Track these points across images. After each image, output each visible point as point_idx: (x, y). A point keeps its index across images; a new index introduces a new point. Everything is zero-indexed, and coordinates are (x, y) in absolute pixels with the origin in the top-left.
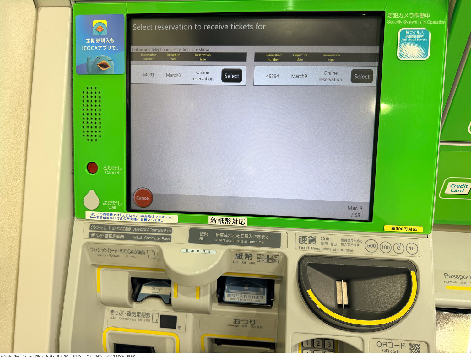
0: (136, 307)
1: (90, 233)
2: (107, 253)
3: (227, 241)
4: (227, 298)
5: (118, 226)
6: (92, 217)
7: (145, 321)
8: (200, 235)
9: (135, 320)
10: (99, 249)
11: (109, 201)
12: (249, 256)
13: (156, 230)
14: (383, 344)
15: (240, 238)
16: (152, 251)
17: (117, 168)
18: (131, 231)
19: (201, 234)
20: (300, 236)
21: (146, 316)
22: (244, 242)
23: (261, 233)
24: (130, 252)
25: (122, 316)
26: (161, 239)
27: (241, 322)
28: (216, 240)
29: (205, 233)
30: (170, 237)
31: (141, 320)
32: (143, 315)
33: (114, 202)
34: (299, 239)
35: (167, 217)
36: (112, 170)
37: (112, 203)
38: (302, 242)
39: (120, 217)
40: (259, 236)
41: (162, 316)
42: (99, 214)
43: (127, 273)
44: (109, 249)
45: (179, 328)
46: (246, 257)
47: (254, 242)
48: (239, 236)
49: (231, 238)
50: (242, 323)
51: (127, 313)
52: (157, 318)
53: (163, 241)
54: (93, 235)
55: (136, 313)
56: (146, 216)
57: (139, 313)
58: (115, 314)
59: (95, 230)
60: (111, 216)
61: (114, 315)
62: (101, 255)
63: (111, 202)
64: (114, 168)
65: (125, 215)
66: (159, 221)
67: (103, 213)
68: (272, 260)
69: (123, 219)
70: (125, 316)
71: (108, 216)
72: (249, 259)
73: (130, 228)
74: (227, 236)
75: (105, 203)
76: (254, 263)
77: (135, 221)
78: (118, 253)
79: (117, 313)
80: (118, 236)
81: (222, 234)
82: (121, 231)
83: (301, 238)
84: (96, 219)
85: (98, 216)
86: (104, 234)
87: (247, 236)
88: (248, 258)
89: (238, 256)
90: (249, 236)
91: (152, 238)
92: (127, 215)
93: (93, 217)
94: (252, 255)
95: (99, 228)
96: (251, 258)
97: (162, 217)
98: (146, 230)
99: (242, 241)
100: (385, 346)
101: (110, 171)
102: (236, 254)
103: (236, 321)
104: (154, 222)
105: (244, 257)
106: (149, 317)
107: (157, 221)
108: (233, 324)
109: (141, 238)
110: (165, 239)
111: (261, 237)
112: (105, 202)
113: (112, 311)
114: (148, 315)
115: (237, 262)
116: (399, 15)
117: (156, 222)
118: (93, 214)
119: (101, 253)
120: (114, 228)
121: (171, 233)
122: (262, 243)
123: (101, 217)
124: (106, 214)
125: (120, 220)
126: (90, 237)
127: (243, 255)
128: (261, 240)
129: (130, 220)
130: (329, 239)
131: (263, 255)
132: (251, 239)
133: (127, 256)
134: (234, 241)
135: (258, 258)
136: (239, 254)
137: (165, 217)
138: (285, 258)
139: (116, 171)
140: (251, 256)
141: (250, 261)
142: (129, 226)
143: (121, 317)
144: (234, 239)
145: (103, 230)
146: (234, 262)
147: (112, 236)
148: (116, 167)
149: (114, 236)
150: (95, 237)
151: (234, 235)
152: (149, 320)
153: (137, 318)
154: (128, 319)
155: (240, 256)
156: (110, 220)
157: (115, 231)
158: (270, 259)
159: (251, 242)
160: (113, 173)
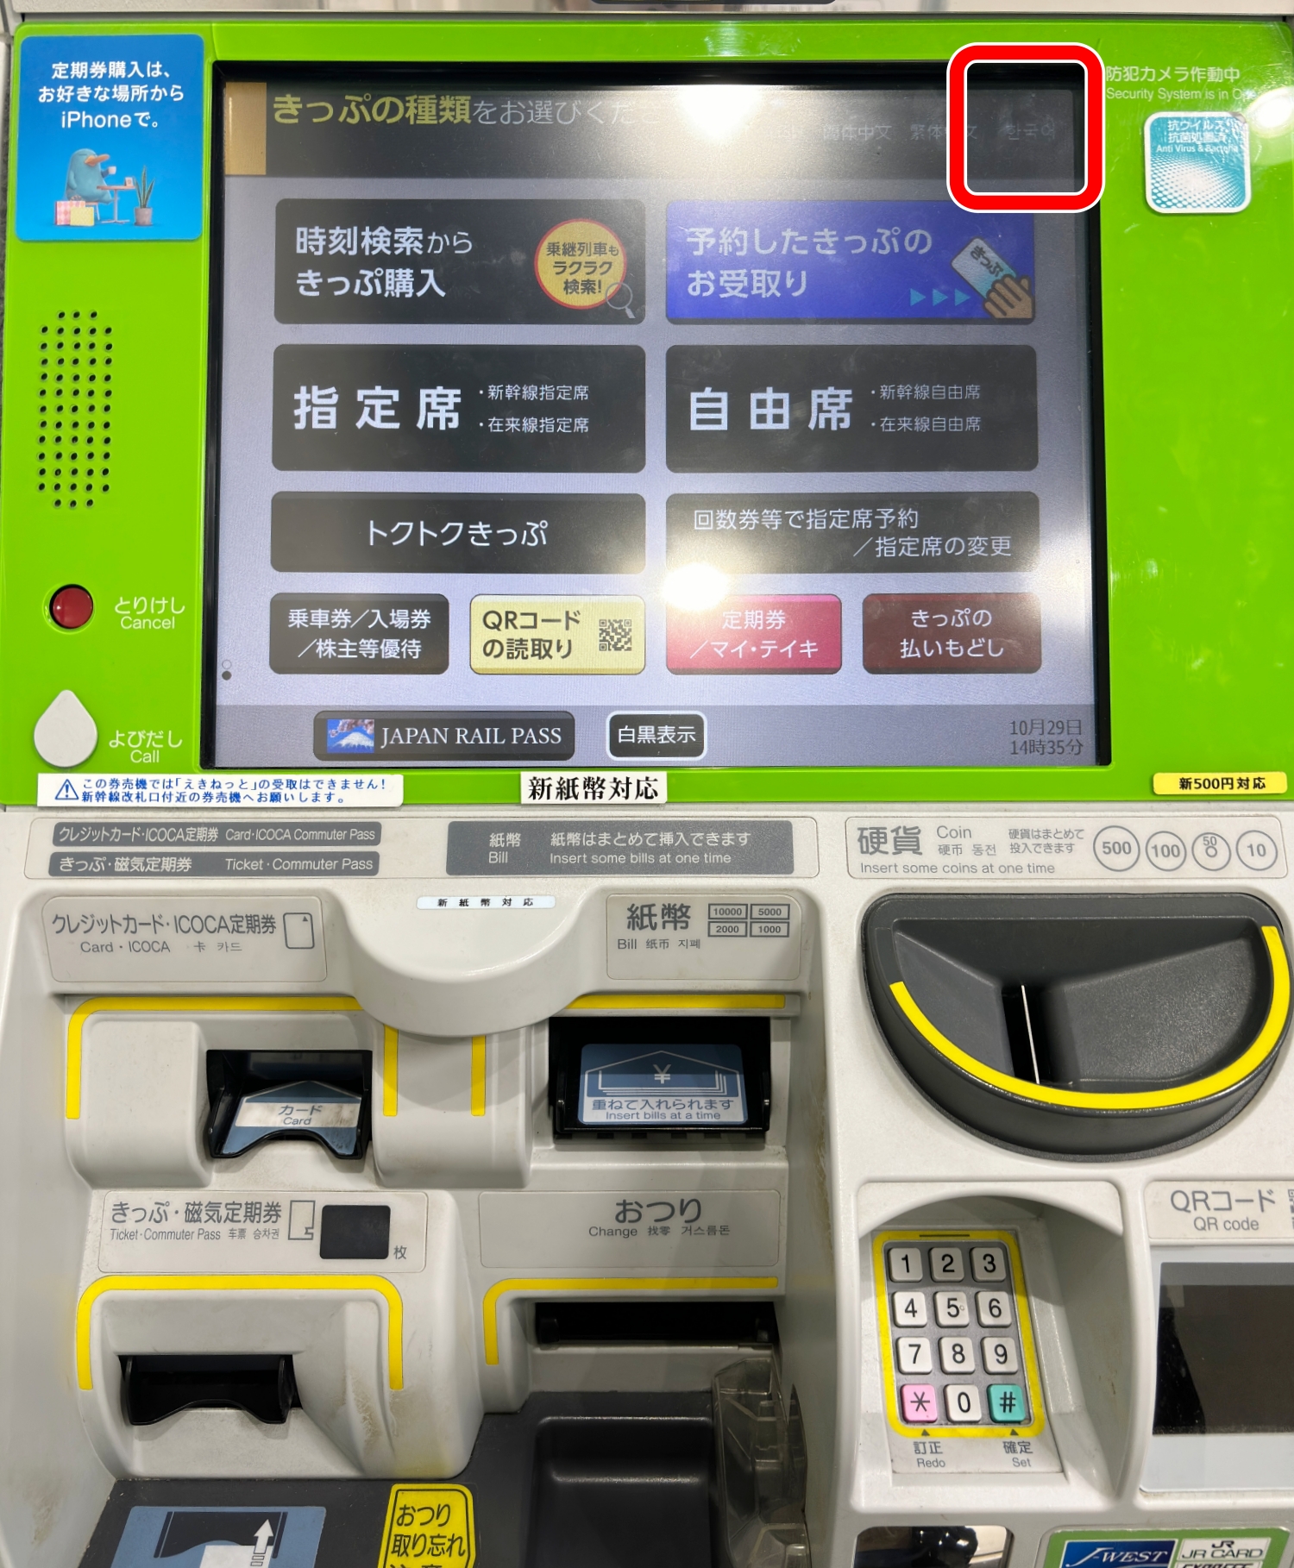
0: (223, 1183)
1: (55, 860)
2: (120, 938)
3: (595, 859)
4: (591, 1114)
5: (167, 825)
6: (63, 795)
7: (257, 1235)
8: (491, 845)
9: (215, 1236)
10: (90, 922)
11: (134, 733)
12: (679, 914)
13: (317, 834)
14: (1195, 1201)
15: (644, 849)
16: (302, 916)
17: (168, 606)
18: (221, 841)
19: (495, 840)
20: (862, 830)
21: (263, 1213)
22: (657, 859)
23: (721, 827)
24: (212, 925)
25: (165, 1226)
26: (339, 865)
27: (644, 1211)
28: (553, 858)
29: (510, 836)
30: (375, 857)
31: (242, 1231)
32: (252, 1211)
33: (151, 734)
34: (860, 840)
35: (359, 784)
36: (148, 615)
37: (145, 742)
38: (871, 850)
39: (175, 791)
40: (713, 836)
41: (329, 1211)
42: (93, 784)
43: (194, 1028)
44: (128, 919)
45: (399, 1255)
46: (666, 918)
47: (695, 859)
48: (638, 840)
49: (609, 849)
50: (650, 1215)
51: (182, 1209)
52: (307, 1219)
53: (349, 872)
54: (68, 862)
55: (223, 1206)
56: (278, 783)
57: (233, 1207)
58: (132, 1216)
59: (77, 843)
60: (140, 790)
61: (130, 1225)
62: (97, 949)
63: (141, 735)
64: (158, 607)
65: (195, 784)
66: (329, 798)
67: (108, 777)
68: (763, 925)
69: (187, 798)
70: (176, 1223)
71: (127, 790)
72: (679, 925)
73: (214, 833)
74: (593, 842)
75: (117, 742)
76: (696, 944)
77: (235, 804)
78: (167, 934)
79: (140, 1214)
80: (168, 864)
81: (574, 838)
82: (180, 843)
83: (866, 833)
84: (80, 803)
85: (87, 790)
86: (111, 857)
87: (667, 838)
88: (675, 922)
89: (639, 916)
90: (676, 838)
91: (302, 865)
92: (203, 782)
93: (67, 798)
94: (688, 907)
95: (91, 837)
96: (687, 923)
97: (339, 784)
98: (280, 835)
99: (651, 859)
100: (1201, 1205)
101: (142, 617)
102: (630, 910)
103: (624, 1211)
104: (309, 804)
105: (658, 920)
106: (274, 1218)
107: (323, 802)
108: (617, 1225)
109: (257, 865)
110: (356, 865)
111: (720, 840)
112: (118, 735)
113: (121, 1208)
114: (274, 1210)
115: (632, 944)
116: (1142, 74)
117: (317, 804)
118: (67, 785)
119: (96, 937)
120: (154, 835)
121: (376, 842)
122: (727, 859)
123: (100, 796)
124: (121, 782)
125: (174, 803)
126: (55, 869)
127: (657, 910)
128: (720, 849)
129: (214, 803)
130: (967, 833)
131: (730, 907)
132: (682, 849)
133: (200, 946)
134: (621, 859)
135: (711, 920)
136: (643, 907)
137: (351, 785)
138: (814, 910)
139: (162, 617)
140: (684, 915)
141: (681, 934)
142: (209, 825)
143: (156, 1227)
144: (618, 851)
145: (107, 842)
146: (623, 944)
147: (145, 864)
148: (164, 602)
149: (153, 862)
150: (75, 872)
151: (619, 837)
152: (276, 1232)
153: (224, 1228)
154: (186, 1235)
155: (643, 915)
156: (134, 803)
157: (157, 844)
158: (758, 920)
159: (684, 858)
160: (152, 624)
